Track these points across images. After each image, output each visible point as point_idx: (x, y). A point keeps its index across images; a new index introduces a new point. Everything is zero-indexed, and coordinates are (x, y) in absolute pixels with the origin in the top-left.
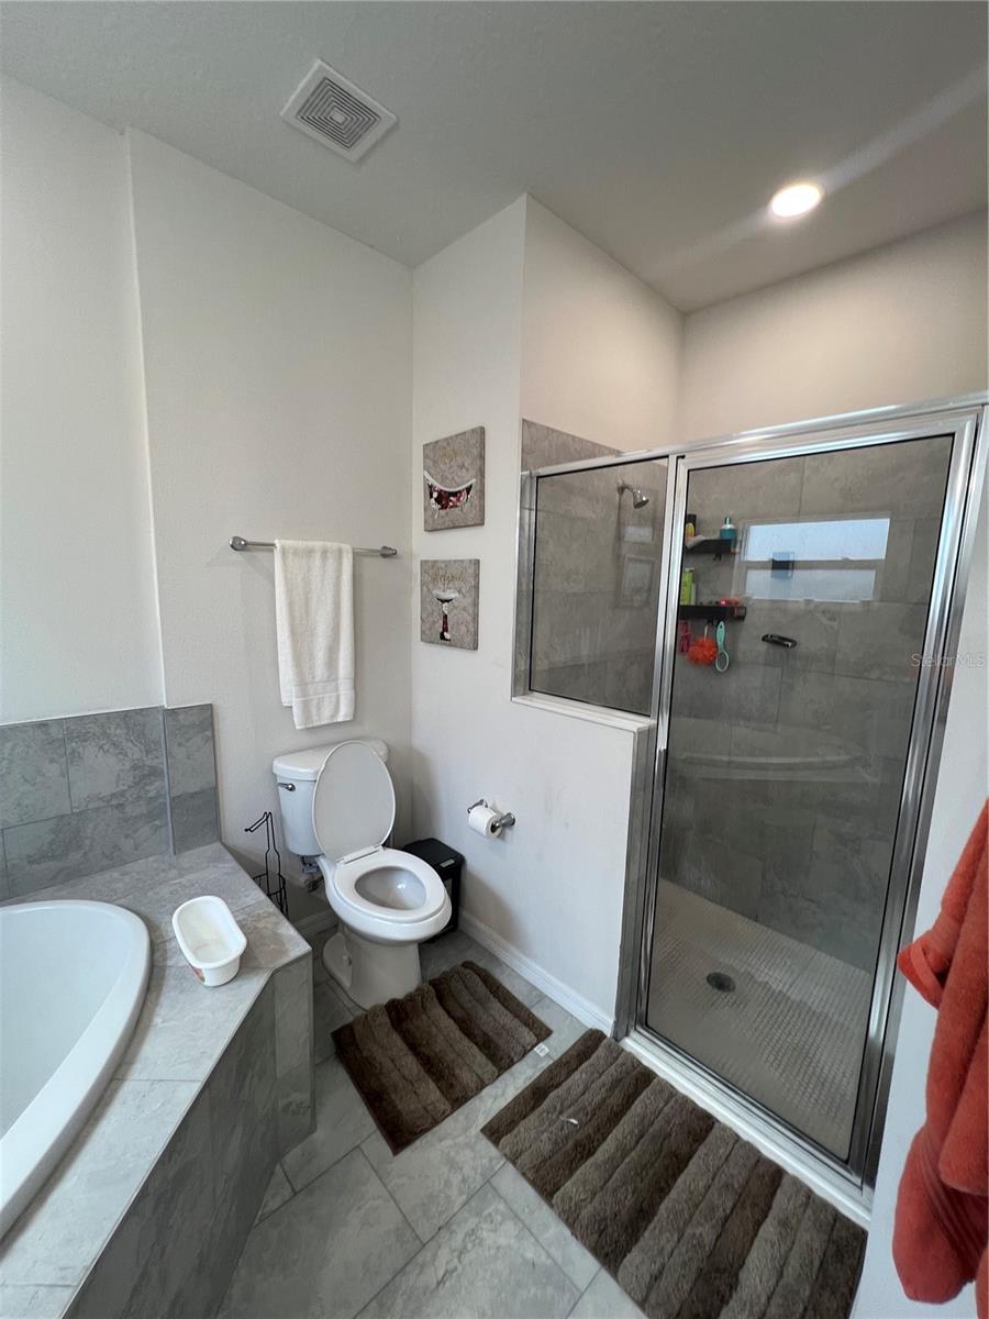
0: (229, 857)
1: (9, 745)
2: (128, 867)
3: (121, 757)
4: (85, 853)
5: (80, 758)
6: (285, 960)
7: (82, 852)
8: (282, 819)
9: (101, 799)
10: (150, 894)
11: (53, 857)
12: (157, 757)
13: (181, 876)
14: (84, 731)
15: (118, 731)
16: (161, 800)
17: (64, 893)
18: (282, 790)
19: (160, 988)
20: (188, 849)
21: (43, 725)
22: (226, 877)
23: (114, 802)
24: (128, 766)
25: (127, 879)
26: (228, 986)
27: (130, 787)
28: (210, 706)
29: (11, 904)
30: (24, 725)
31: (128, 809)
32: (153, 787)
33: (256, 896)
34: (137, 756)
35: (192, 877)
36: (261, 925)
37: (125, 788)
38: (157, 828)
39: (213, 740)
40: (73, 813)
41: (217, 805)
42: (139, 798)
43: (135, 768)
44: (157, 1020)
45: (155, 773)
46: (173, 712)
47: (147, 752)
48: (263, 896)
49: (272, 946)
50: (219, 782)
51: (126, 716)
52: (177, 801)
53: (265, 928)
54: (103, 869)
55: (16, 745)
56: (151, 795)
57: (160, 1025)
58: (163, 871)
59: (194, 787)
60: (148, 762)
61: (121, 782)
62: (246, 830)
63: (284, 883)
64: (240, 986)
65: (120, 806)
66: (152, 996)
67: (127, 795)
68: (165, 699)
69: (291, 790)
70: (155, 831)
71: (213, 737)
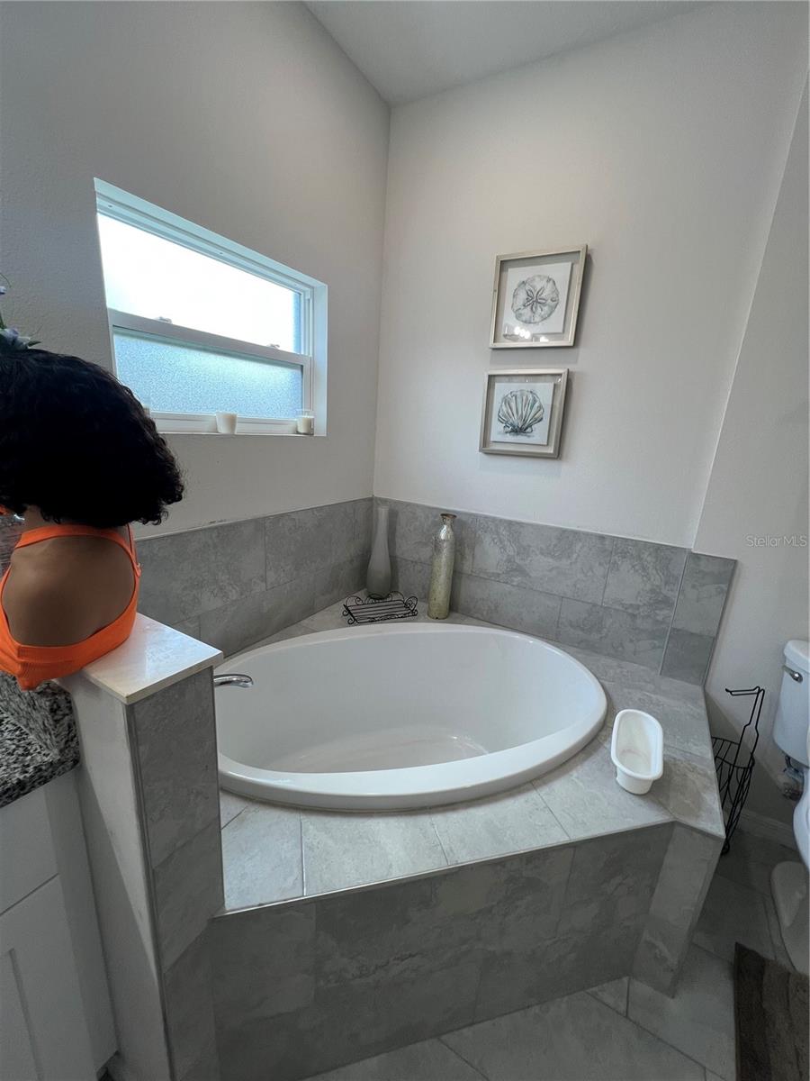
0: (702, 703)
1: (580, 544)
2: (623, 664)
3: (645, 578)
4: (601, 638)
5: (618, 570)
6: (692, 822)
7: (600, 636)
8: (776, 705)
9: (623, 605)
10: (626, 690)
11: (583, 630)
12: (672, 590)
13: (655, 693)
14: (626, 550)
15: (649, 559)
16: (664, 626)
17: (580, 656)
18: (787, 676)
19: (590, 755)
20: (671, 676)
21: (602, 538)
22: (688, 717)
23: (630, 611)
24: (648, 587)
25: (618, 670)
26: (632, 796)
27: (645, 604)
28: (735, 561)
29: (553, 645)
30: (592, 534)
31: (639, 621)
32: (662, 613)
33: (703, 751)
34: (657, 583)
35: (662, 699)
36: (690, 775)
37: (641, 604)
38: (654, 647)
39: (727, 595)
40: (602, 606)
41: (711, 655)
42: (649, 616)
43: (652, 591)
44: (574, 774)
45: (666, 602)
46: (697, 557)
47: (666, 583)
48: (709, 755)
49: (687, 802)
50: (720, 636)
51: (659, 549)
52: (677, 634)
53: (694, 783)
54: (608, 655)
55: (583, 546)
56: (658, 618)
57: (573, 778)
58: (645, 681)
59: (695, 627)
60: (664, 592)
61: (639, 598)
62: (727, 690)
63: (753, 764)
64: (641, 805)
65: (634, 616)
66: (582, 756)
67: (641, 610)
68: (693, 544)
69: (796, 679)
70: (653, 648)
71: (728, 592)
